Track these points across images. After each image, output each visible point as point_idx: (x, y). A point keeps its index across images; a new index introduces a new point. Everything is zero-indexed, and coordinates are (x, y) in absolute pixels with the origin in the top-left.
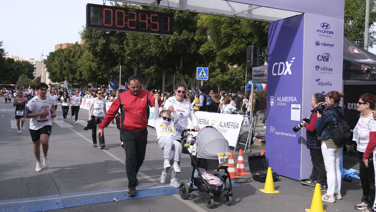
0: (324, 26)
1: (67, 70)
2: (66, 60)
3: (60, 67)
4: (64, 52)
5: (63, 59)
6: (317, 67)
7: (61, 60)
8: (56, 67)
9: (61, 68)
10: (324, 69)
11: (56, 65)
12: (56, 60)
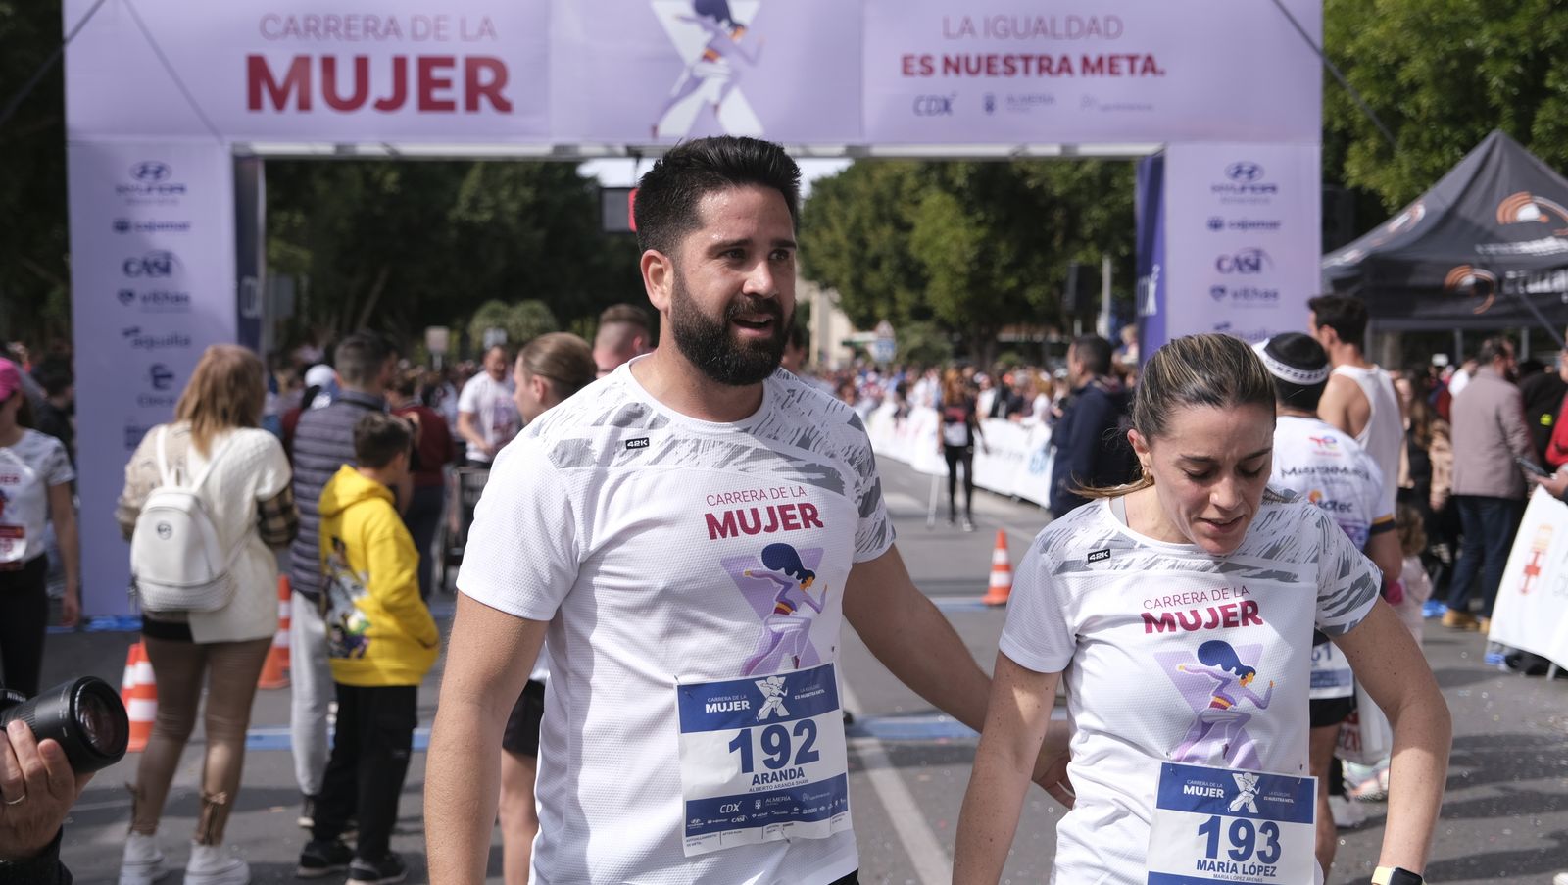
0: (1239, 172)
1: (885, 265)
2: (880, 219)
3: (852, 254)
4: (869, 178)
5: (869, 212)
6: (1219, 292)
7: (859, 221)
8: (835, 255)
9: (858, 260)
10: (1245, 293)
11: (835, 244)
12: (834, 220)
